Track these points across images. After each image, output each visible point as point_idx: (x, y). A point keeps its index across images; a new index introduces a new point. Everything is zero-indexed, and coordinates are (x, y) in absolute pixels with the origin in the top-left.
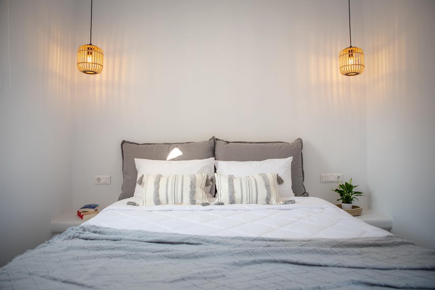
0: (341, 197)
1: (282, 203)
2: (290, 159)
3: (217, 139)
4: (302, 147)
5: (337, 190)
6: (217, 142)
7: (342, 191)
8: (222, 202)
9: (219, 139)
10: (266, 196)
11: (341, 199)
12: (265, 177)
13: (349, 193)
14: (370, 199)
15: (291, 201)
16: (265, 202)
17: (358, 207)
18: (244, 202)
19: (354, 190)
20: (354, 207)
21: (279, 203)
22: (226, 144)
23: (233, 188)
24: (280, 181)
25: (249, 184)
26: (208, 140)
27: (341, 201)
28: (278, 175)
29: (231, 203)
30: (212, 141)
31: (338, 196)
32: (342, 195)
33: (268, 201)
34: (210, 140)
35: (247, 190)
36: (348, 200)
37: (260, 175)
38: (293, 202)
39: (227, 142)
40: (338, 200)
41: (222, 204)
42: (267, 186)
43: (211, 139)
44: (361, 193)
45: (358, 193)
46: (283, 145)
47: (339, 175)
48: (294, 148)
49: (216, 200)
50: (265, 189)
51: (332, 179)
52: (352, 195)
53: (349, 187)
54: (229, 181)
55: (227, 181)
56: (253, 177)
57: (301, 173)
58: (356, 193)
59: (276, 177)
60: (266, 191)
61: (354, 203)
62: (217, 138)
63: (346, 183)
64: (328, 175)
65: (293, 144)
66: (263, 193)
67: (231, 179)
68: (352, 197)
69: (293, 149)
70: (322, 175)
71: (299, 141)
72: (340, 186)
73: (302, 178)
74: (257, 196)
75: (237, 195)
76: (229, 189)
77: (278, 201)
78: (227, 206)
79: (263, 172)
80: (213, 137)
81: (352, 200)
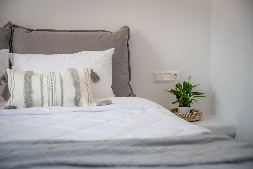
0: (177, 100)
1: (96, 104)
2: (111, 51)
3: (14, 26)
4: (129, 37)
5: (172, 91)
6: (16, 29)
7: (178, 92)
8: (14, 105)
9: (19, 25)
10: (74, 96)
11: (177, 102)
12: (74, 73)
13: (186, 93)
14: (213, 101)
15: (106, 101)
16: (73, 104)
17: (198, 111)
18: (46, 105)
19: (193, 90)
20: (192, 111)
21: (91, 105)
22: (27, 32)
23: (31, 87)
24: (95, 78)
25: (52, 81)
26: (3, 26)
27: (178, 104)
28: (92, 70)
29: (27, 107)
30: (8, 27)
31: (174, 98)
32: (178, 97)
33: (77, 102)
34: (5, 27)
35: (48, 89)
36: (185, 103)
37: (68, 70)
38: (109, 103)
39: (29, 30)
40: (174, 103)
41: (14, 108)
42: (76, 84)
43: (7, 25)
44: (200, 94)
45: (198, 94)
46: (103, 34)
47: (176, 72)
48: (118, 37)
49: (8, 104)
50: (73, 87)
51: (168, 78)
52: (190, 96)
53: (187, 87)
54: (25, 78)
55: (23, 78)
56: (59, 72)
57: (127, 70)
58: (194, 93)
59: (90, 73)
60: (74, 90)
61: (193, 106)
62: (16, 24)
63: (185, 83)
64: (163, 72)
65: (116, 33)
66: (70, 92)
67: (28, 76)
68: (190, 99)
69: (117, 40)
70: (156, 72)
71: (125, 29)
72: (177, 85)
73: (128, 76)
74: (62, 96)
75: (36, 96)
76: (25, 88)
77: (90, 102)
78: (22, 110)
79: (73, 67)
80: (10, 23)
81: (190, 102)
